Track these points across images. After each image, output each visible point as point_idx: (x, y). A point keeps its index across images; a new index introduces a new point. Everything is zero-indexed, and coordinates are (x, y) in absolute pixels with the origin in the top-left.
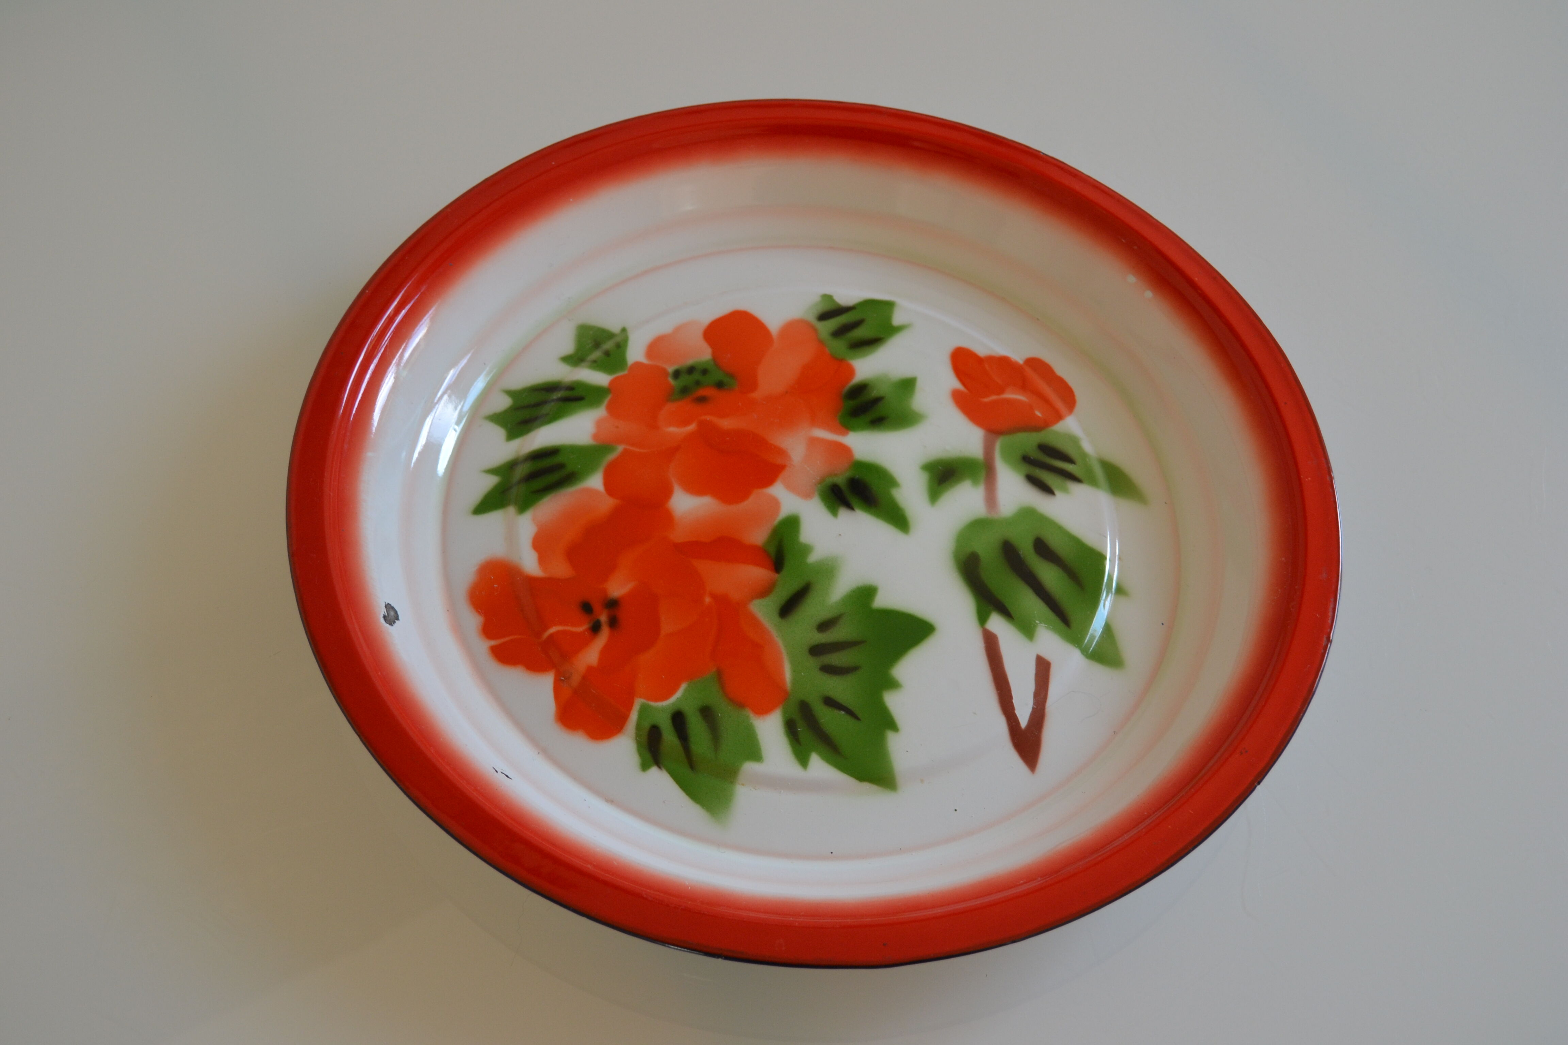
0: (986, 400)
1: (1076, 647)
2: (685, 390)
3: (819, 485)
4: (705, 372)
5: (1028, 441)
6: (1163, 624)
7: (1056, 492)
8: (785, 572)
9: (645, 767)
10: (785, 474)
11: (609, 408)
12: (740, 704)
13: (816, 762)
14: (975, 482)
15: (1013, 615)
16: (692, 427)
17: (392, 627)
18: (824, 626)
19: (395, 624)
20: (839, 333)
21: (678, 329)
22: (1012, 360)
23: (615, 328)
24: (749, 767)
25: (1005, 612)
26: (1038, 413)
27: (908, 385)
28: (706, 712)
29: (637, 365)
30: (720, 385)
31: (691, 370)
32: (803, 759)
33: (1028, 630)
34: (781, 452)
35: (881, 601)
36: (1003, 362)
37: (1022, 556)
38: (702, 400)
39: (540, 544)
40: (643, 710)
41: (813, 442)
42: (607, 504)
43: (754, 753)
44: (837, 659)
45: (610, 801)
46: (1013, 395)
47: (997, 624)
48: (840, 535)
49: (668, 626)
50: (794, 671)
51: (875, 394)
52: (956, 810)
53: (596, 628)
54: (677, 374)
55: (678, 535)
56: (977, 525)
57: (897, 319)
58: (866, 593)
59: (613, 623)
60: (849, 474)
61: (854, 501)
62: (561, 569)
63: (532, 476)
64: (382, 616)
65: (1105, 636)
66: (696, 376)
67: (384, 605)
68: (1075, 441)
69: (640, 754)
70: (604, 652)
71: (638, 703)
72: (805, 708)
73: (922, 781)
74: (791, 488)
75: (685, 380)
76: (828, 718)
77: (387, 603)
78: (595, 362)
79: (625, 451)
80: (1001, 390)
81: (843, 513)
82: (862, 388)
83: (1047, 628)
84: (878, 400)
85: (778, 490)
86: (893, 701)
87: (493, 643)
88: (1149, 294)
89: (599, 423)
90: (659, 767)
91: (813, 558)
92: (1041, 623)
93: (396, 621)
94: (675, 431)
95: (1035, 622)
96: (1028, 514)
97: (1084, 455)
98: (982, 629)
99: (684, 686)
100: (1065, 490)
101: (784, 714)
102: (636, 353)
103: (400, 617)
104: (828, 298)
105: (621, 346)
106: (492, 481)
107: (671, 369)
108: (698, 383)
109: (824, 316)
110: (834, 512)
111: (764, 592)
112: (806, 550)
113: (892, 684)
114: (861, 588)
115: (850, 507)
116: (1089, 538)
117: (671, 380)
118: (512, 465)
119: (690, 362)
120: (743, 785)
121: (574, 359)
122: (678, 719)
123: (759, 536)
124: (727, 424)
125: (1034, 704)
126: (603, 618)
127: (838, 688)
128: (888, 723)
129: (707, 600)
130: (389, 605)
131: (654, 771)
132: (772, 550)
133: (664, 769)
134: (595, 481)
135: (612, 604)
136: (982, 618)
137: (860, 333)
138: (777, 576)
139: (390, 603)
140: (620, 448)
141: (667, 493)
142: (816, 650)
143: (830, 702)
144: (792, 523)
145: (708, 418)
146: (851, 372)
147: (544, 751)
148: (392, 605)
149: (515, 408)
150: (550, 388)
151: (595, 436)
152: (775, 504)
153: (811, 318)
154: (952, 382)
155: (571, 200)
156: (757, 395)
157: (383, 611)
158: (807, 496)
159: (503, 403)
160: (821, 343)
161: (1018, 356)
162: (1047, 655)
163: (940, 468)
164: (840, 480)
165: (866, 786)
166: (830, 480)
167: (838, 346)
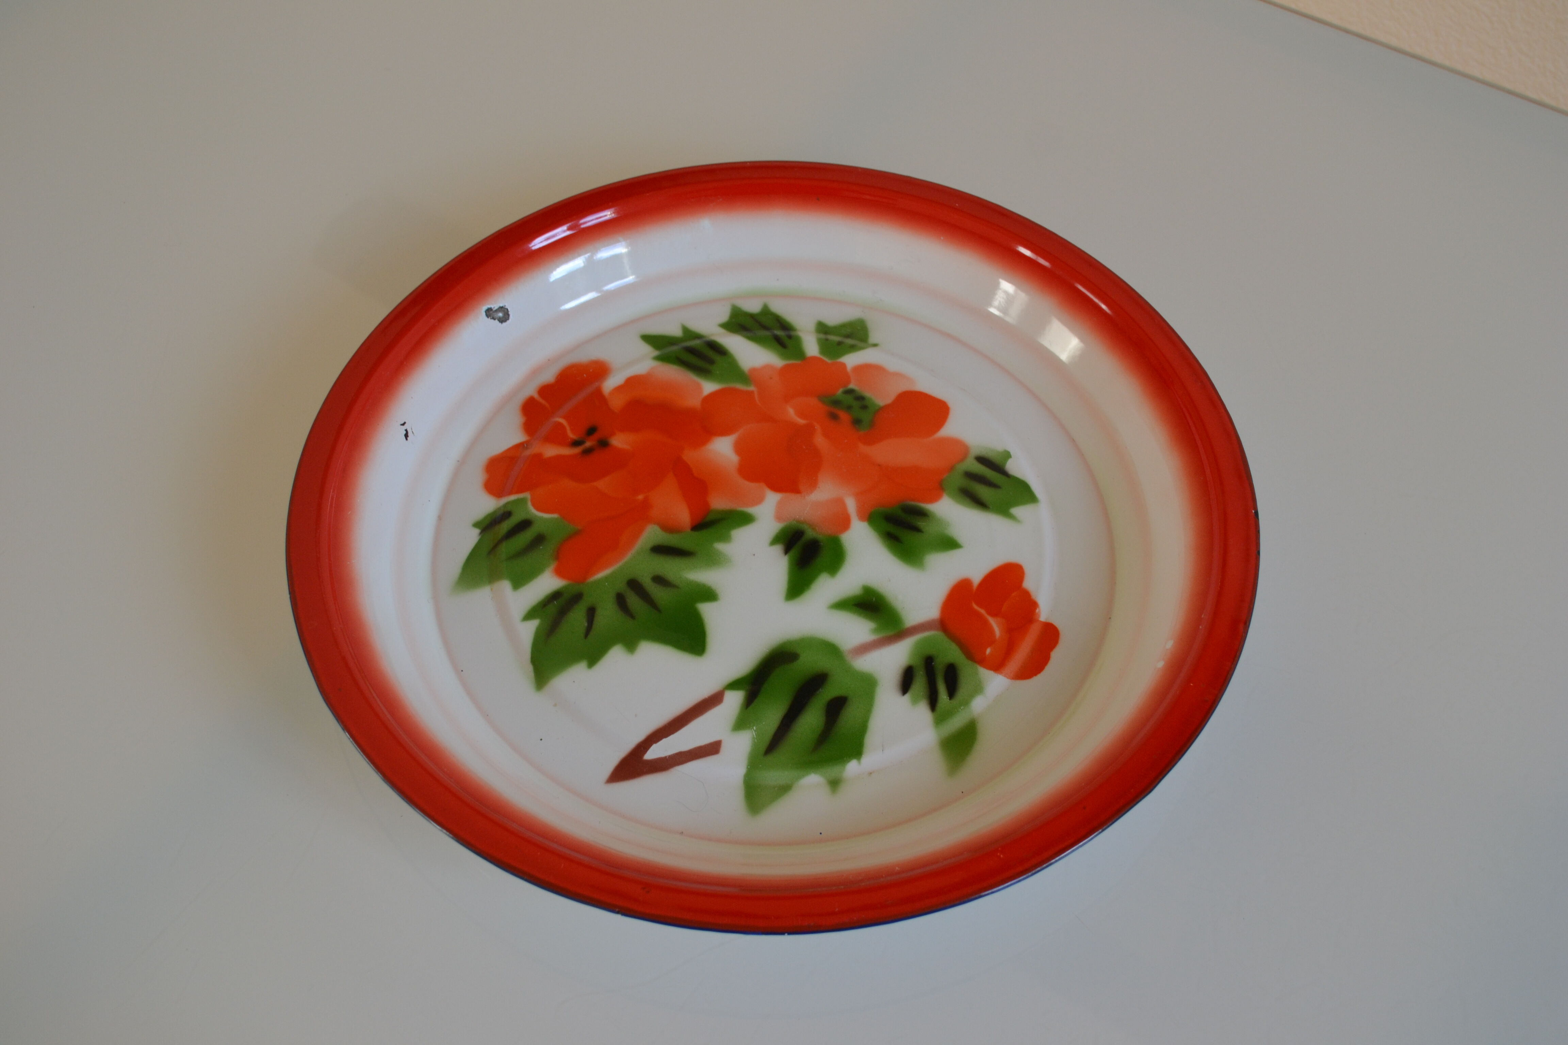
0: (975, 607)
1: (747, 768)
2: (836, 403)
3: (795, 522)
4: (865, 407)
5: (951, 653)
6: (821, 833)
7: (907, 696)
8: (696, 534)
9: (476, 525)
10: (792, 496)
11: (785, 368)
12: (558, 555)
13: (533, 625)
14: (875, 631)
15: (751, 707)
16: (801, 421)
17: (486, 318)
18: (659, 580)
19: (492, 320)
20: (971, 476)
21: (897, 375)
22: (1037, 611)
23: (872, 339)
24: (505, 585)
25: (750, 700)
26: (988, 651)
27: (950, 544)
28: (539, 540)
29: (843, 365)
30: (857, 422)
31: (860, 398)
32: (530, 615)
33: (740, 724)
34: (813, 485)
35: (706, 610)
36: (1029, 605)
37: (818, 692)
38: (834, 417)
39: (632, 382)
40: (522, 501)
41: (840, 502)
42: (694, 402)
43: (518, 582)
44: (633, 601)
45: (440, 518)
46: (996, 626)
47: (734, 700)
48: (754, 555)
49: (603, 484)
50: (606, 578)
51: (921, 524)
52: (541, 740)
53: (575, 444)
54: (850, 392)
55: (690, 456)
56: (831, 649)
57: (1017, 511)
58: (709, 595)
59: (588, 452)
60: (820, 537)
61: (794, 551)
62: (617, 403)
63: (691, 351)
64: (489, 306)
65: (776, 789)
66: (855, 404)
67: (501, 305)
68: (978, 689)
69: (486, 518)
70: (559, 458)
71: (527, 495)
72: (577, 598)
73: (555, 705)
74: (780, 505)
75: (849, 400)
76: (577, 617)
77: (506, 307)
78: (827, 340)
79: (752, 392)
80: (994, 615)
81: (778, 549)
82: (923, 514)
83: (754, 738)
84: (917, 530)
85: (772, 499)
86: (616, 655)
87: (536, 396)
88: (1161, 664)
89: (767, 367)
90: (481, 533)
91: (720, 546)
92: (755, 731)
93: (497, 320)
94: (791, 413)
95: (753, 726)
96: (869, 683)
97: (966, 703)
98: (722, 689)
99: (555, 516)
100: (915, 701)
101: (565, 587)
102: (851, 360)
103: (504, 324)
104: (1007, 455)
105: (853, 348)
106: (677, 332)
107: (851, 386)
108: (849, 408)
109: (982, 460)
110: (775, 541)
111: (668, 528)
112: (726, 538)
113: (631, 645)
114: (712, 589)
115: (787, 551)
116: (872, 738)
117: (841, 390)
118: (698, 336)
119: (867, 394)
120: (492, 590)
121: (822, 329)
122: (525, 524)
123: (718, 503)
124: (820, 440)
125: (669, 756)
126: (588, 444)
127: (608, 613)
128: (593, 658)
129: (640, 497)
130: (506, 310)
131: (477, 531)
132: (710, 517)
133: (480, 536)
134: (709, 387)
135: (604, 444)
136: (734, 685)
137: (983, 492)
138: (689, 530)
139: (509, 310)
140: (752, 388)
141: (725, 431)
142: (634, 585)
143: (591, 612)
144: (746, 519)
145: (817, 427)
146: (935, 499)
147: (462, 462)
148: (510, 313)
149: (752, 316)
150: (785, 326)
151: (753, 370)
152: (759, 500)
153: (975, 452)
154: (977, 576)
155: (942, 238)
156: (863, 448)
157: (495, 306)
158: (779, 517)
159: (753, 307)
160: (951, 469)
161: (1045, 613)
162: (724, 748)
163: (874, 599)
164: (810, 534)
165: (530, 668)
166: (805, 527)
167: (956, 480)
